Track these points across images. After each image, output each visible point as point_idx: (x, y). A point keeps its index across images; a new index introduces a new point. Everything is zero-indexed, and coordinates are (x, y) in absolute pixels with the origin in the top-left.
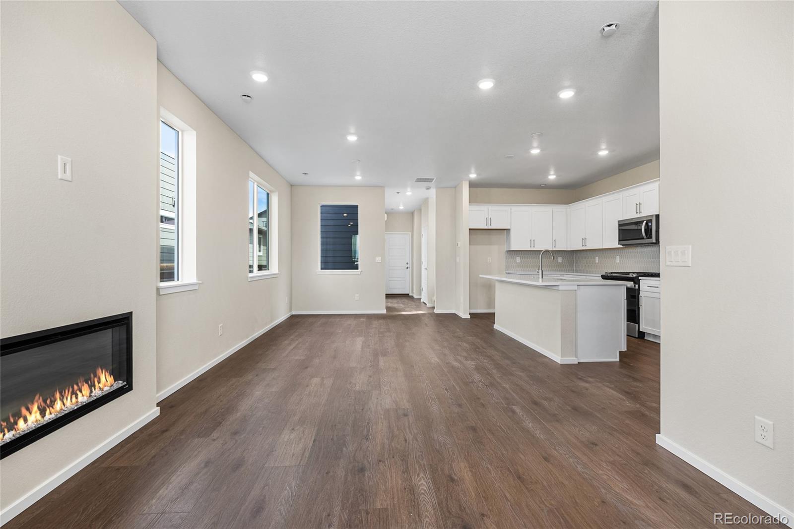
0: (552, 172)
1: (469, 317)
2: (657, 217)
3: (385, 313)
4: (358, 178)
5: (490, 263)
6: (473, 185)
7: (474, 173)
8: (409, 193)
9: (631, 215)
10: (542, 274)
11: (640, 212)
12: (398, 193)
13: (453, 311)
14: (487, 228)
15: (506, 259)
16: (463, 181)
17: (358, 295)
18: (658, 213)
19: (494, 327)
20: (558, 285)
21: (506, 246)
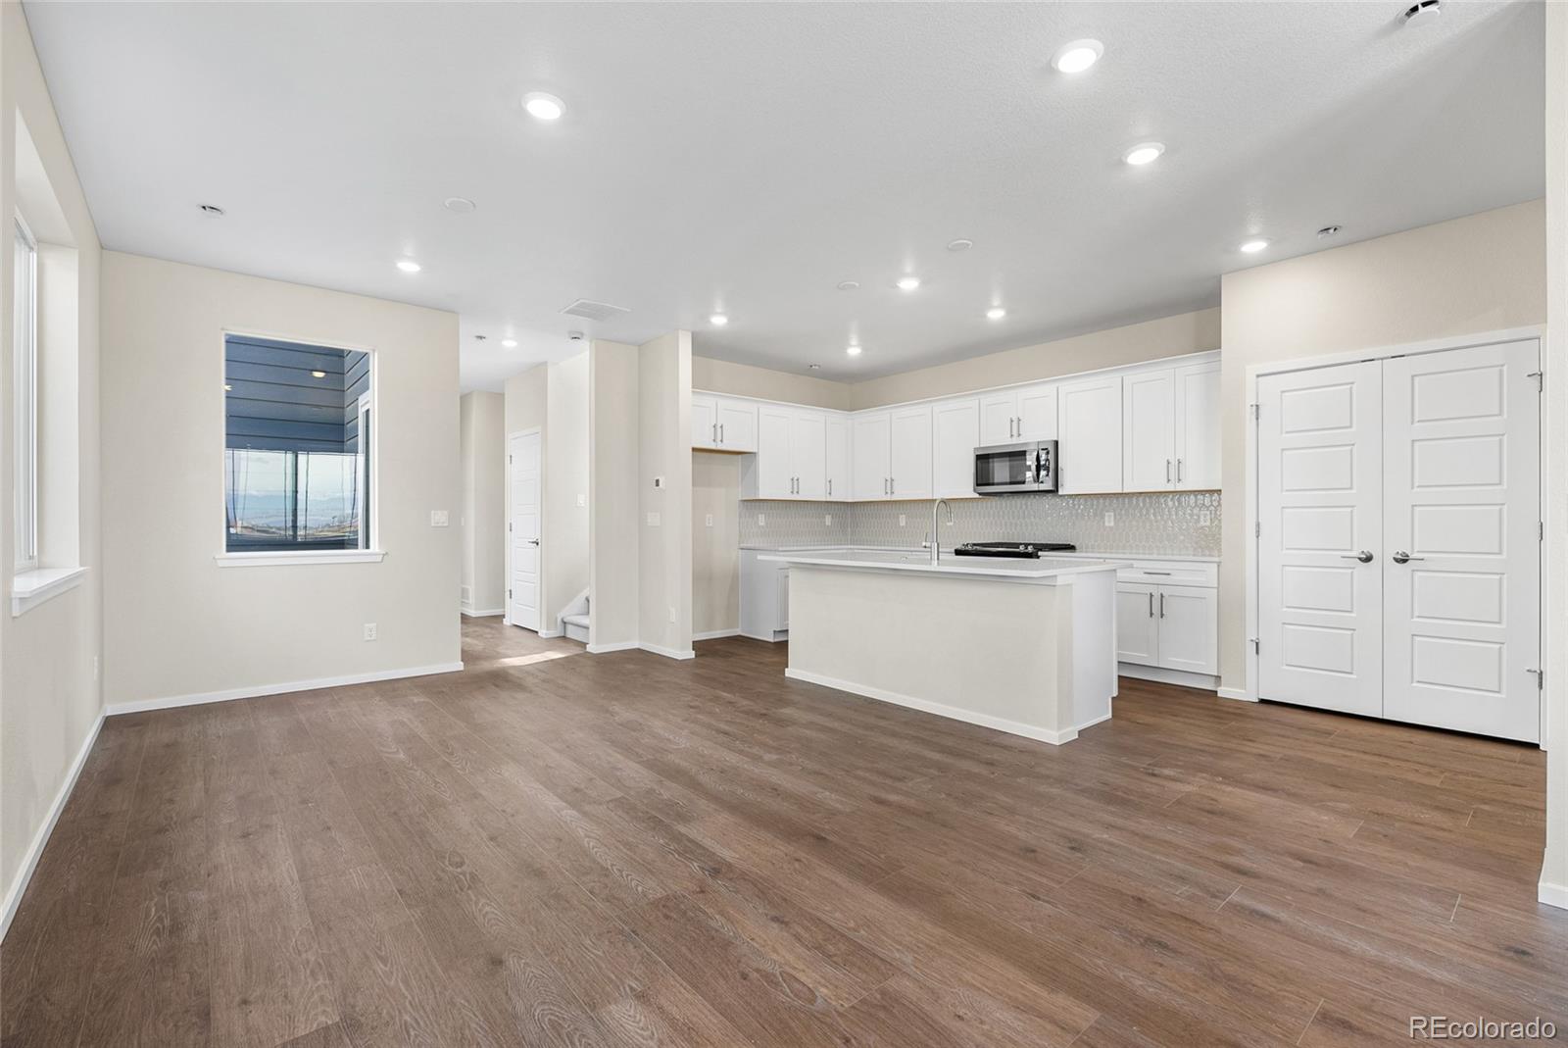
0: (854, 341)
1: (691, 654)
2: (1056, 443)
3: (462, 668)
4: (409, 267)
5: (711, 527)
6: (704, 347)
7: (721, 314)
8: (510, 344)
9: (999, 439)
10: (938, 552)
11: (1019, 435)
12: (481, 338)
13: (636, 645)
14: (713, 446)
15: (740, 517)
16: (680, 332)
17: (373, 625)
18: (1056, 439)
19: (786, 675)
20: (1056, 576)
21: (740, 489)
